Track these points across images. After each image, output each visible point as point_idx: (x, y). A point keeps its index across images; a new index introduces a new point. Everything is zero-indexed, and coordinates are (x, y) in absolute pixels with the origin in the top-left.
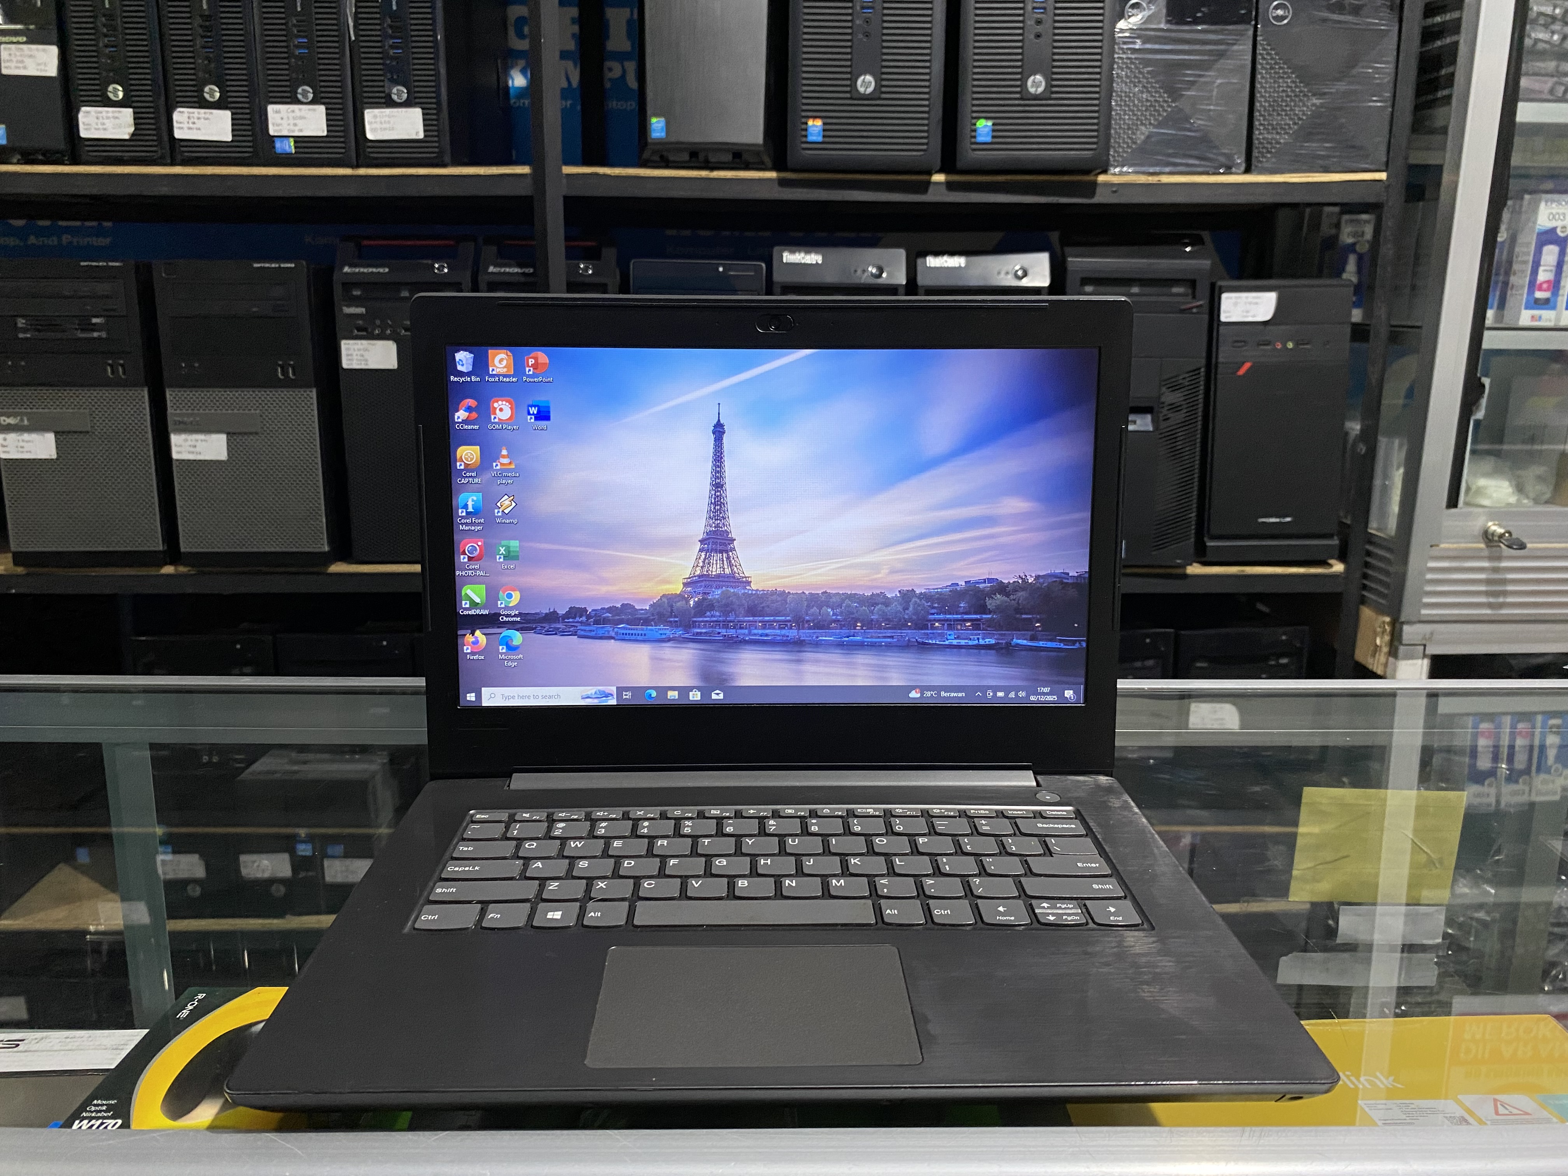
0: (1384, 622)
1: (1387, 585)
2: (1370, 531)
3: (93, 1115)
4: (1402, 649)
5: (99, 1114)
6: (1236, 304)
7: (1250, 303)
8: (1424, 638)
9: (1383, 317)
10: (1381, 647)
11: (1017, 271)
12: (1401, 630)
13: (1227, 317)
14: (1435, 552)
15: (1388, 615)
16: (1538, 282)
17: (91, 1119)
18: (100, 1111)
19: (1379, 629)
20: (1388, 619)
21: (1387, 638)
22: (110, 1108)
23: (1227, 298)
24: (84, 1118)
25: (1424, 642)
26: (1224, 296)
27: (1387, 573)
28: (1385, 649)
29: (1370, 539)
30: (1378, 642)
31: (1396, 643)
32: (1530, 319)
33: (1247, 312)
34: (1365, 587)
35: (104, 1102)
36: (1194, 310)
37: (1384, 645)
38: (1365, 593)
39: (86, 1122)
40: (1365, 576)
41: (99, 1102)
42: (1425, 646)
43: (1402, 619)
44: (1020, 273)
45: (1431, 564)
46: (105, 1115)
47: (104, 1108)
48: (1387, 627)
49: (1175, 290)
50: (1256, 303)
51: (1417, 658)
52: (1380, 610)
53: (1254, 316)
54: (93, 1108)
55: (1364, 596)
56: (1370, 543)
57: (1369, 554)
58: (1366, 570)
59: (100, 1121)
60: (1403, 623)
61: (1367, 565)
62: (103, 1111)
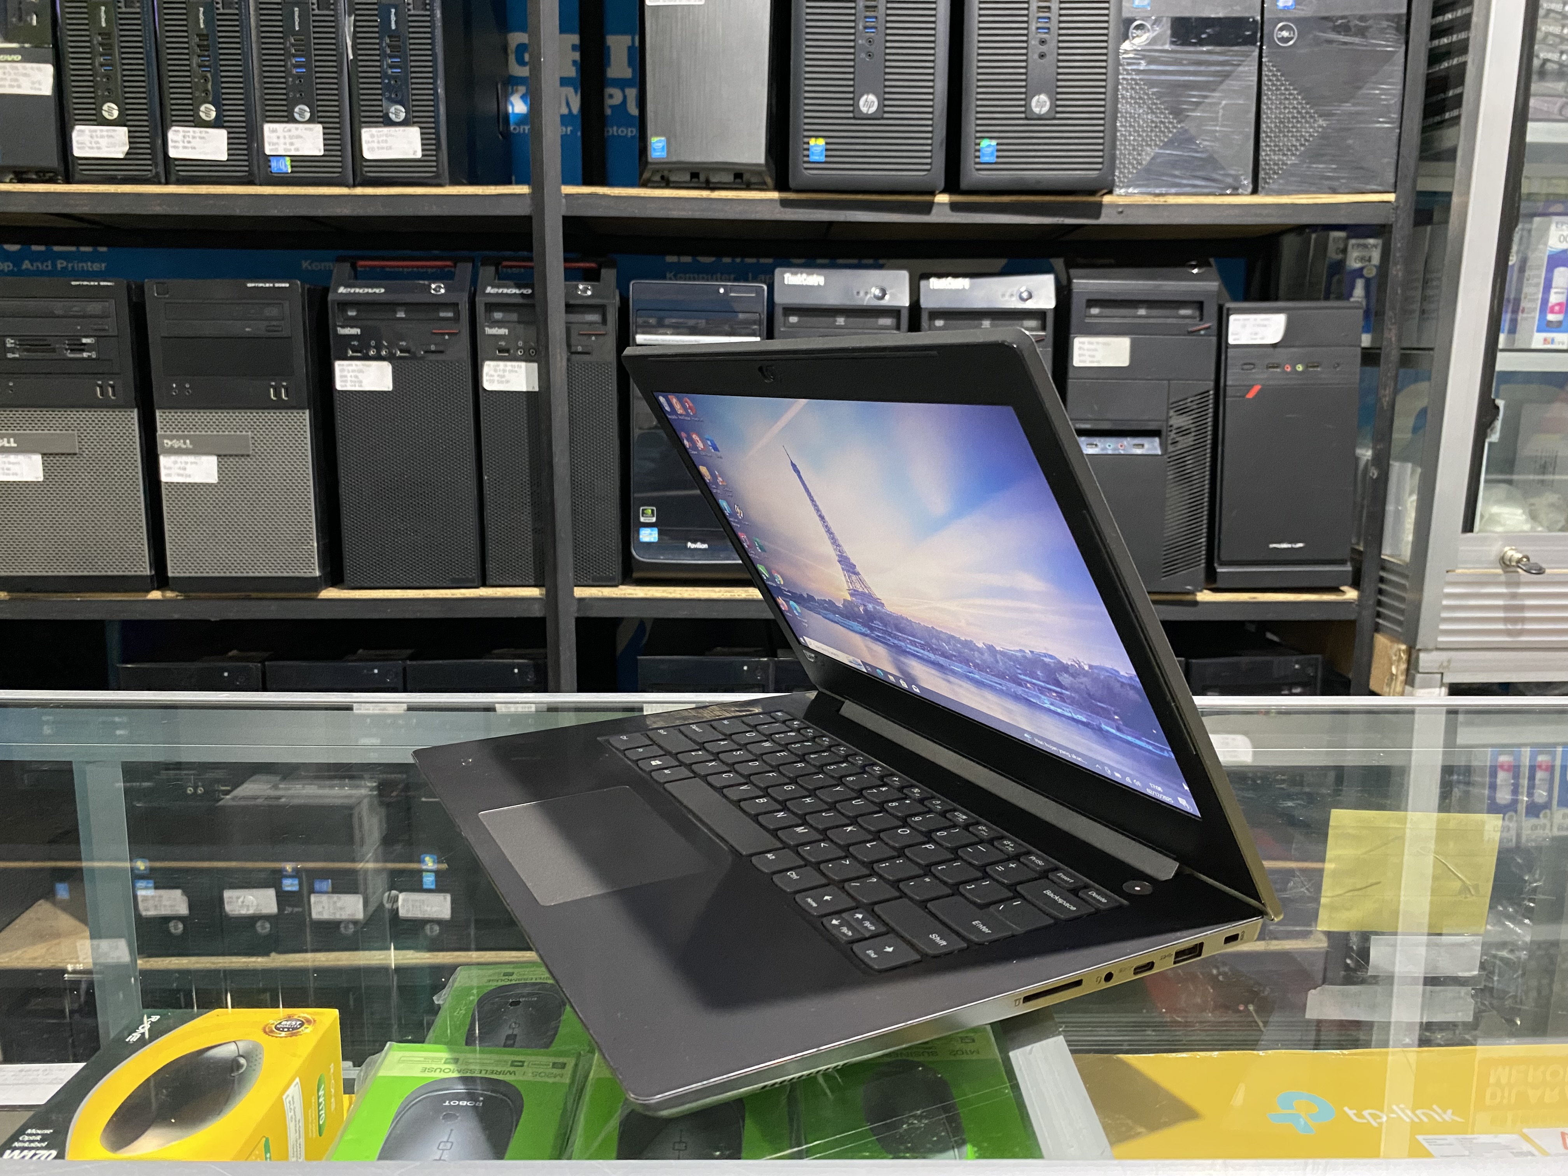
0: (1400, 650)
1: (1401, 612)
2: (1383, 557)
3: (26, 1145)
4: (1419, 677)
5: (32, 1145)
6: (1244, 326)
7: (1259, 325)
8: (1441, 666)
9: (1393, 339)
10: (1396, 676)
11: (1022, 293)
12: (1417, 658)
13: (1235, 340)
14: (1450, 577)
15: (1404, 643)
16: (1550, 305)
17: (23, 1149)
18: (33, 1141)
19: (1394, 658)
20: (1403, 647)
21: (1403, 666)
22: (44, 1138)
23: (1235, 320)
24: (16, 1148)
25: (1441, 670)
26: (1232, 318)
27: (1402, 599)
28: (1402, 678)
29: (1383, 566)
30: (1394, 671)
31: (1413, 672)
32: (1542, 341)
33: (1256, 334)
34: (1379, 615)
35: (39, 1132)
36: (1202, 332)
37: (1399, 673)
38: (1380, 621)
39: (18, 1152)
40: (1379, 603)
41: (34, 1131)
42: (1442, 674)
43: (1418, 647)
44: (1025, 295)
45: (1448, 590)
46: (39, 1145)
47: (39, 1138)
48: (1402, 655)
49: (1183, 312)
50: (1265, 326)
51: (1435, 687)
52: (1396, 638)
53: (1262, 338)
54: (26, 1138)
55: (1378, 624)
56: (1383, 569)
57: (1382, 580)
58: (1380, 597)
59: (33, 1152)
60: (1419, 650)
61: (1381, 592)
62: (37, 1141)
